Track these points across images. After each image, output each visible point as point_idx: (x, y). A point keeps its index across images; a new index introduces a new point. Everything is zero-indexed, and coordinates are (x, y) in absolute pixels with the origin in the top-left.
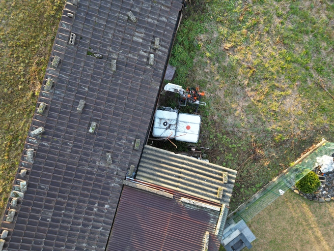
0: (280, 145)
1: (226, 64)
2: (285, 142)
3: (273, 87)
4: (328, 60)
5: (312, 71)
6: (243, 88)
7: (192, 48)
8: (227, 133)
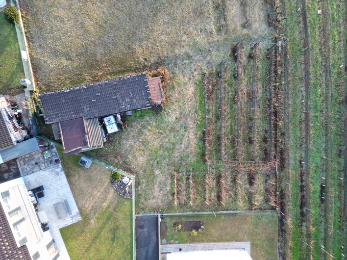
0: (125, 162)
1: (143, 131)
2: (127, 164)
3: (143, 150)
4: (163, 164)
5: (156, 161)
6: (138, 141)
7: (142, 117)
8: (119, 143)
